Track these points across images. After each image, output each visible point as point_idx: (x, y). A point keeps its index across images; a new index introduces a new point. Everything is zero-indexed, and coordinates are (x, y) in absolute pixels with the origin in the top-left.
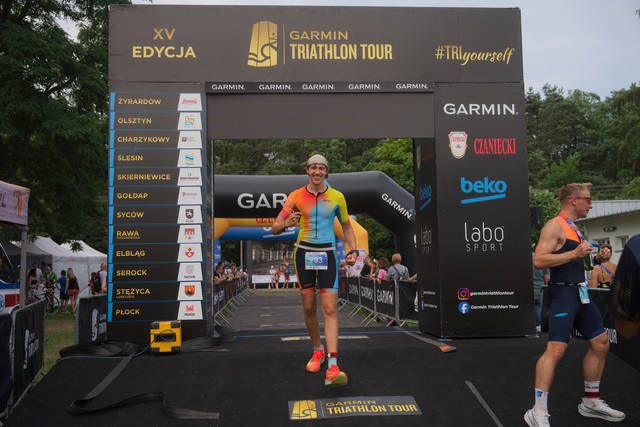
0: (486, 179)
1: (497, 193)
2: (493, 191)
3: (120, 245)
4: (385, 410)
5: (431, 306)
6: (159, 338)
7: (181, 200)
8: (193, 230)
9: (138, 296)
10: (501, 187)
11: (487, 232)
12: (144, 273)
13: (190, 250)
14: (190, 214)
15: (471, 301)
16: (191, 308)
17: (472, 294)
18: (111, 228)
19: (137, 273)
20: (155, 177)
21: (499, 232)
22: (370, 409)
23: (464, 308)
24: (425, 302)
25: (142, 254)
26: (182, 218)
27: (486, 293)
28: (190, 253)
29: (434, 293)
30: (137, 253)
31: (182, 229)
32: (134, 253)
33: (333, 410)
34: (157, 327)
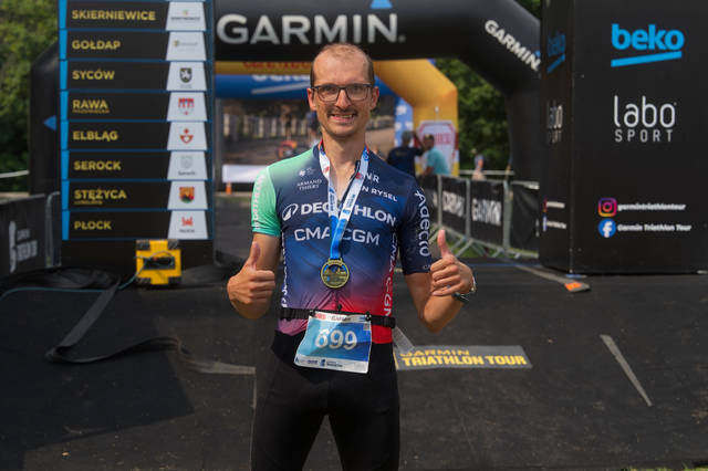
0: (652, 28)
1: (668, 51)
2: (661, 46)
3: (80, 122)
4: (482, 362)
5: (557, 225)
6: (151, 264)
7: (172, 54)
8: (191, 101)
9: (108, 202)
10: (674, 40)
11: (649, 111)
12: (116, 166)
13: (186, 131)
14: (186, 74)
15: (621, 218)
16: (188, 221)
17: (620, 208)
18: (64, 96)
19: (105, 166)
20: (131, 16)
21: (668, 112)
22: (461, 360)
23: (607, 229)
24: (549, 219)
25: (112, 136)
26: (174, 82)
27: (643, 207)
28: (187, 136)
29: (561, 205)
30: (105, 136)
31: (174, 99)
32: (100, 135)
33: (411, 362)
34: (147, 248)
